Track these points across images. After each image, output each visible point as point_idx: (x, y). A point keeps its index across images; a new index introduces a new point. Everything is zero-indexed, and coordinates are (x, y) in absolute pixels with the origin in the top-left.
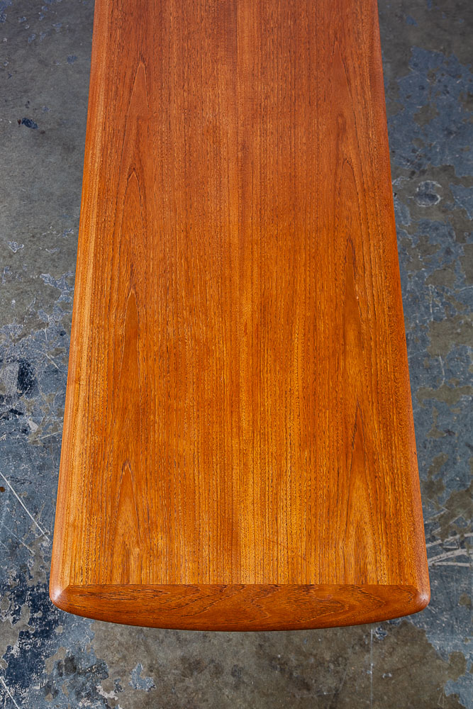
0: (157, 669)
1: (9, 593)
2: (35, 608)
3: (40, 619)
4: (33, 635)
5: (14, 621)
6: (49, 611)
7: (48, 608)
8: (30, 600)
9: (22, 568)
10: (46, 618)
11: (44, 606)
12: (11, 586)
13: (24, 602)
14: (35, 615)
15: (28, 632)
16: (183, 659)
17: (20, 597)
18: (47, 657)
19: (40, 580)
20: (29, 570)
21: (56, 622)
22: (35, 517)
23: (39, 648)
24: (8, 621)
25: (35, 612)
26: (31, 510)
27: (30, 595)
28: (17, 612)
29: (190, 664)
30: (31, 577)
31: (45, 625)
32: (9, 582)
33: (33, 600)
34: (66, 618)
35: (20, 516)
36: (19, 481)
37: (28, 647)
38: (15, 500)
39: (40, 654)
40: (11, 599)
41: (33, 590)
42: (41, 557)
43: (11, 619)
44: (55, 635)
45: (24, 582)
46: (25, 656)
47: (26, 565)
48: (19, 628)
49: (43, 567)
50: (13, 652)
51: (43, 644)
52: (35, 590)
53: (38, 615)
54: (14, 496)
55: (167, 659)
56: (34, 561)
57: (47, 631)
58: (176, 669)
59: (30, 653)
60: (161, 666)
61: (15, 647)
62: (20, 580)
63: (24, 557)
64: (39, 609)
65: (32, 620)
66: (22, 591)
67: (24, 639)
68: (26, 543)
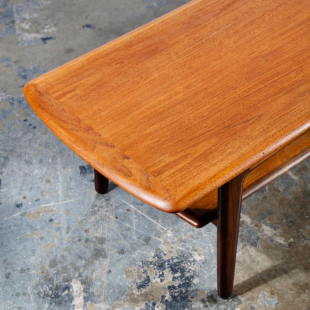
0: (277, 293)
1: (152, 266)
2: (174, 271)
3: (180, 277)
4: (178, 286)
5: (161, 281)
6: (185, 271)
7: (184, 270)
8: (169, 267)
9: (157, 251)
10: (184, 275)
11: (180, 269)
12: (153, 262)
13: (165, 269)
14: (176, 275)
15: (173, 285)
16: (295, 284)
17: (161, 266)
18: (192, 298)
19: (172, 255)
20: (163, 251)
21: (192, 277)
22: (157, 222)
23: (185, 293)
24: (157, 282)
25: (175, 273)
26: (153, 218)
27: (168, 264)
28: (162, 275)
29: (301, 286)
30: (165, 255)
31: (185, 280)
32: (151, 259)
33: (171, 267)
34: (199, 273)
35: (146, 223)
36: (139, 204)
37: (176, 294)
38: (139, 214)
39: (187, 297)
40: (155, 269)
41: (169, 261)
42: (169, 243)
43: (159, 280)
44: (194, 284)
45: (161, 258)
46: (176, 300)
47: (159, 249)
48: (167, 284)
49: (172, 248)
50: (166, 298)
51: (187, 291)
52: (171, 261)
53: (178, 274)
54: (138, 212)
55: (283, 286)
56: (164, 245)
57: (188, 283)
58: (292, 290)
59: (179, 297)
60: (279, 290)
61: (166, 295)
62: (158, 257)
63: (156, 244)
64: (178, 272)
65: (174, 278)
66: (162, 263)
67: (172, 290)
68: (155, 236)
